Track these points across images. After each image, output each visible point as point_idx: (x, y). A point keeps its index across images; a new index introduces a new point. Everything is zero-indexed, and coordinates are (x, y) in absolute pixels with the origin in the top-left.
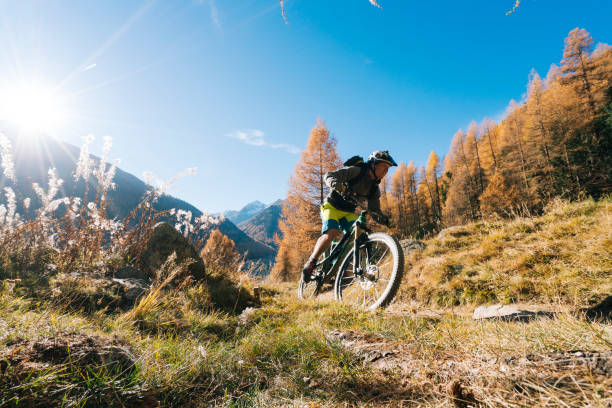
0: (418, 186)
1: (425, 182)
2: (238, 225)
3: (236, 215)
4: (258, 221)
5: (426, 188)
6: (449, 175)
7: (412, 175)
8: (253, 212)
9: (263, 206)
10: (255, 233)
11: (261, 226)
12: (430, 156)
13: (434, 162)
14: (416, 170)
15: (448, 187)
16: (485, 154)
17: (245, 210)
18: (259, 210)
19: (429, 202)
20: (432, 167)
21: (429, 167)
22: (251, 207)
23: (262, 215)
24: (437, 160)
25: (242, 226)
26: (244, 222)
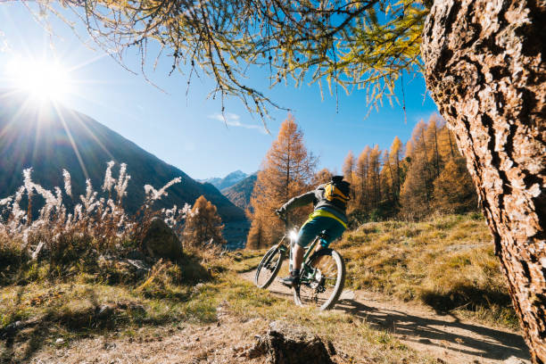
0: (382, 168)
1: (388, 165)
2: (221, 191)
3: (219, 182)
4: (239, 188)
5: (388, 170)
6: (409, 159)
7: (376, 157)
8: (235, 180)
9: (245, 175)
10: (236, 199)
11: (241, 193)
12: (395, 141)
13: (397, 146)
14: (380, 152)
15: (407, 171)
16: (444, 143)
17: (228, 178)
18: (241, 179)
19: (390, 181)
20: (395, 151)
21: (392, 151)
22: (234, 175)
23: (243, 183)
24: (400, 145)
25: (225, 192)
26: (227, 188)
